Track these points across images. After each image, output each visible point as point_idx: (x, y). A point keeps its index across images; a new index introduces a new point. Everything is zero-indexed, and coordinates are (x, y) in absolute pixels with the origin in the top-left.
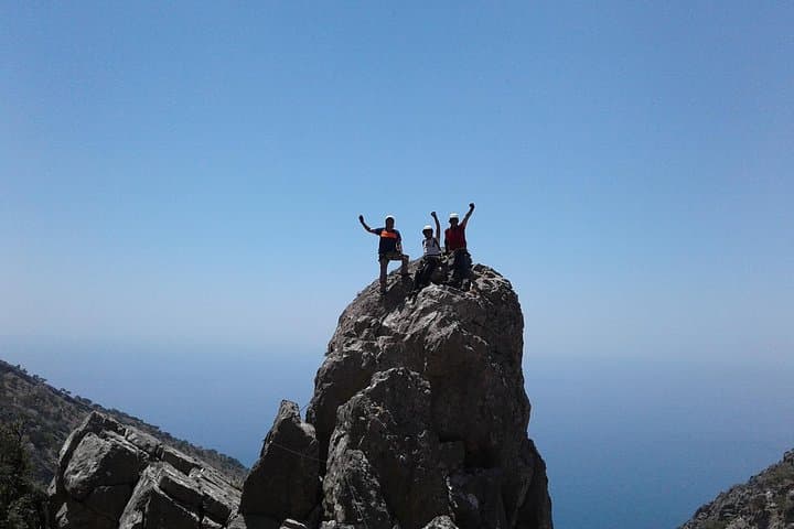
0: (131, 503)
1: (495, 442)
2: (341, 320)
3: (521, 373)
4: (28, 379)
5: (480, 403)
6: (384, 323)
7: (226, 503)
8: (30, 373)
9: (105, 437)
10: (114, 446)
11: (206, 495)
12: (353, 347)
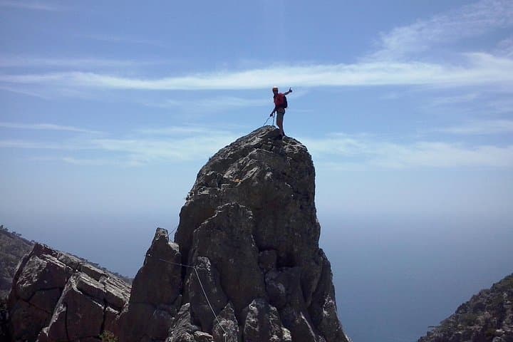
0: (60, 301)
1: (296, 250)
2: (198, 176)
3: (314, 205)
4: (8, 234)
5: (286, 225)
6: (225, 176)
7: (122, 297)
8: (10, 231)
9: (44, 258)
10: (49, 264)
11: (108, 292)
12: (204, 192)
